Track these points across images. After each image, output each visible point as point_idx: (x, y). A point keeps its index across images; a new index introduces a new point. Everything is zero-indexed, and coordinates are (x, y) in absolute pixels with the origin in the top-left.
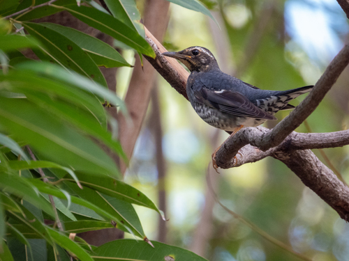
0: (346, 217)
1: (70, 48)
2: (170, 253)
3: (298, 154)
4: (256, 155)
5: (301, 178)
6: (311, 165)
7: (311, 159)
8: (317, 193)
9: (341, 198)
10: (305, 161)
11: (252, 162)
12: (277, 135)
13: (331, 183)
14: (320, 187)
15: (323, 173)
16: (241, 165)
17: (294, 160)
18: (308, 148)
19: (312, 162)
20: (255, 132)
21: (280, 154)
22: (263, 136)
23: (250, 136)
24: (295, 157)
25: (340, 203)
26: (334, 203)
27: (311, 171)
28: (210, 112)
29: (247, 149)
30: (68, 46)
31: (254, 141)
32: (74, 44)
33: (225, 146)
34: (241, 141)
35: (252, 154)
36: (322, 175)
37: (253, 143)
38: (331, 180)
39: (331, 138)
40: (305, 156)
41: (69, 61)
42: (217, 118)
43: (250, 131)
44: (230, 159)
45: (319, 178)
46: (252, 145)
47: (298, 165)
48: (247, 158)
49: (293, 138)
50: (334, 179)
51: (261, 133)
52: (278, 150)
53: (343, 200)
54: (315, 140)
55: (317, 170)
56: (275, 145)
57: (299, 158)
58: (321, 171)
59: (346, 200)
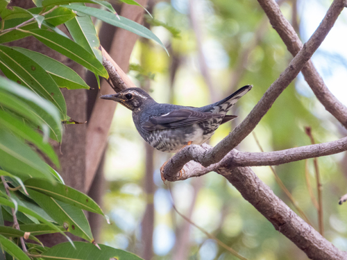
0: (280, 229)
1: (33, 68)
2: (115, 255)
3: (239, 171)
4: (200, 170)
5: (241, 192)
6: (250, 181)
7: (250, 175)
8: (255, 207)
9: (277, 211)
10: (245, 177)
11: (196, 176)
12: (217, 152)
13: (267, 198)
14: (258, 201)
15: (261, 188)
16: (186, 178)
17: (235, 176)
18: (248, 166)
19: (251, 178)
20: (198, 149)
21: (223, 169)
22: (205, 153)
23: (194, 153)
24: (237, 173)
25: (275, 216)
26: (269, 215)
27: (250, 187)
28: (160, 136)
29: (192, 165)
30: (32, 67)
31: (197, 158)
32: (37, 65)
33: (172, 161)
34: (186, 157)
35: (197, 169)
36: (260, 190)
37: (196, 159)
38: (267, 195)
39: (268, 157)
40: (245, 173)
41: (32, 80)
42: (168, 139)
43: (194, 148)
44: (176, 172)
45: (257, 193)
46: (195, 161)
47: (238, 181)
48: (192, 172)
49: (235, 156)
50: (270, 194)
51: (203, 151)
52: (221, 166)
53: (278, 214)
54: (255, 159)
55: (256, 186)
56: (215, 162)
57: (239, 174)
58: (259, 186)
59: (280, 213)
